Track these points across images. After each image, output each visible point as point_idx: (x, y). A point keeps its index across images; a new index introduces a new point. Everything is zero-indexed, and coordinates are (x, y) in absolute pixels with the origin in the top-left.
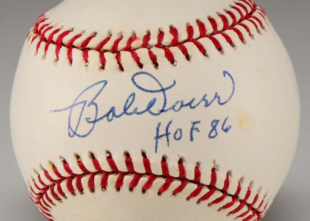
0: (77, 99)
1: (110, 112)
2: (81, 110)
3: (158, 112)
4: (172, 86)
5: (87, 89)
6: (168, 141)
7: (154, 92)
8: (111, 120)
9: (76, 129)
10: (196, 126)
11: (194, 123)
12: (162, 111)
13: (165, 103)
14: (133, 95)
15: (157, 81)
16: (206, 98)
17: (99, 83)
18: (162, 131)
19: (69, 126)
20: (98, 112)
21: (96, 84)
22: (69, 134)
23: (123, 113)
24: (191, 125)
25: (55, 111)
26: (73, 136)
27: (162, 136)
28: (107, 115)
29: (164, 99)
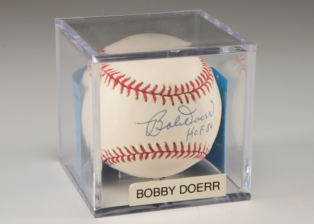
0: (152, 118)
1: (168, 125)
2: (154, 124)
3: (189, 124)
4: (195, 111)
5: (157, 114)
6: (192, 136)
7: (188, 114)
8: (169, 128)
9: (151, 133)
10: (203, 128)
11: (202, 127)
12: (191, 123)
13: (192, 119)
14: (179, 116)
15: (189, 109)
16: (206, 115)
17: (163, 111)
18: (190, 132)
19: (147, 131)
20: (163, 125)
21: (162, 112)
22: (147, 135)
23: (174, 125)
24: (201, 128)
25: (138, 123)
26: (149, 136)
27: (190, 134)
28: (167, 126)
29: (191, 118)
